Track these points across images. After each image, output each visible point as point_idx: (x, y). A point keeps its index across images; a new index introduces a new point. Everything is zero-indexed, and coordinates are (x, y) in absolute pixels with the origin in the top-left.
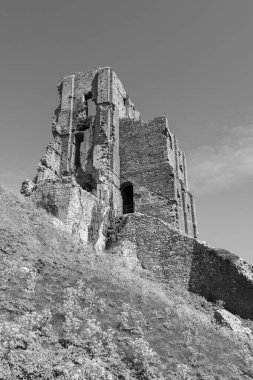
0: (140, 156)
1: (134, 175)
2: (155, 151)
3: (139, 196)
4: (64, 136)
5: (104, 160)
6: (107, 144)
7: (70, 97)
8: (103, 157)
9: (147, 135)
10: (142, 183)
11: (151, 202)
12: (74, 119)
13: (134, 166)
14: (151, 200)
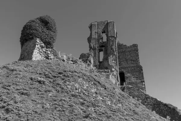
0: (127, 60)
1: (125, 68)
2: (134, 59)
3: (128, 78)
4: (94, 49)
5: (114, 61)
6: (114, 54)
7: (96, 32)
8: (113, 60)
9: (129, 51)
10: (128, 72)
11: (133, 81)
12: (98, 42)
13: (124, 64)
14: (133, 80)
